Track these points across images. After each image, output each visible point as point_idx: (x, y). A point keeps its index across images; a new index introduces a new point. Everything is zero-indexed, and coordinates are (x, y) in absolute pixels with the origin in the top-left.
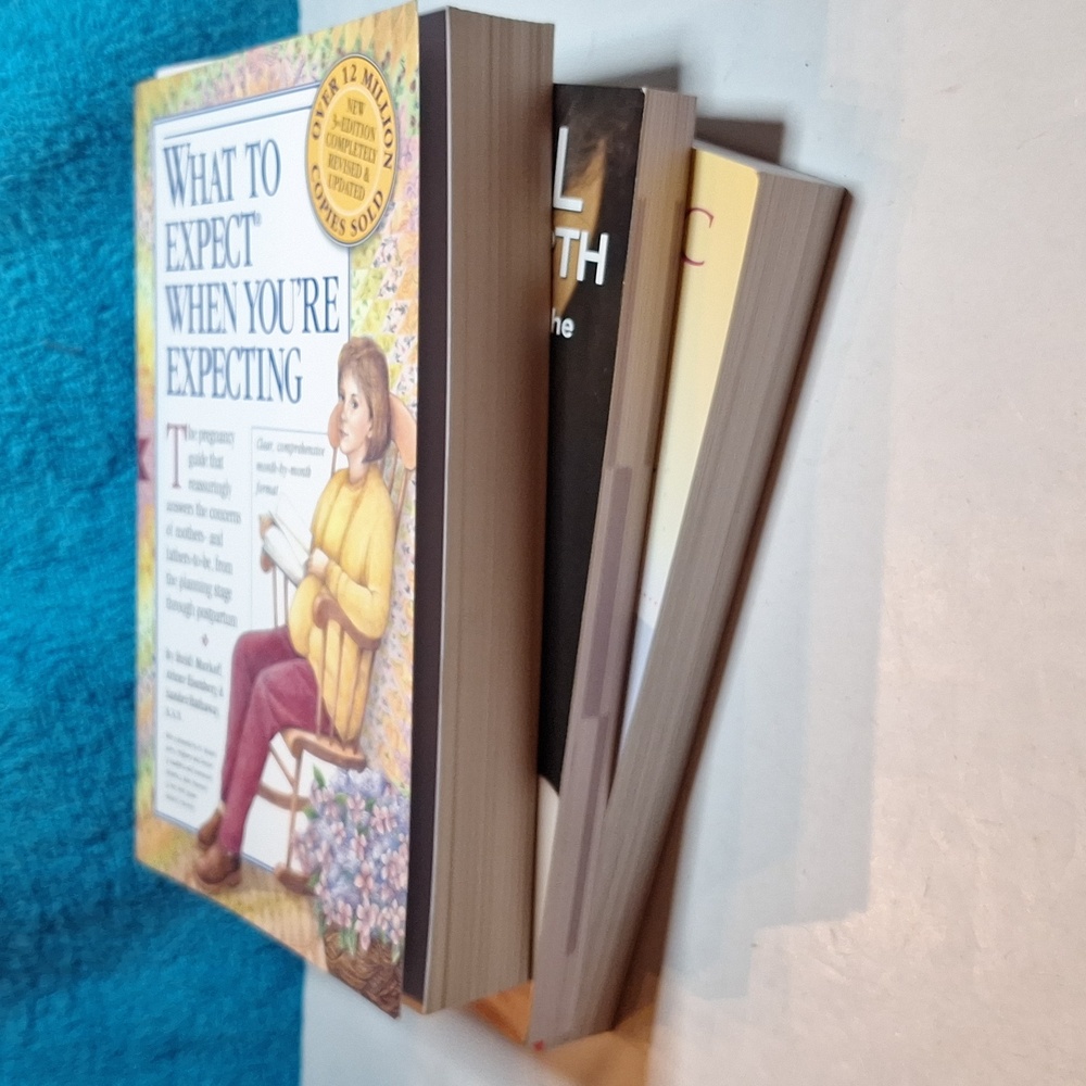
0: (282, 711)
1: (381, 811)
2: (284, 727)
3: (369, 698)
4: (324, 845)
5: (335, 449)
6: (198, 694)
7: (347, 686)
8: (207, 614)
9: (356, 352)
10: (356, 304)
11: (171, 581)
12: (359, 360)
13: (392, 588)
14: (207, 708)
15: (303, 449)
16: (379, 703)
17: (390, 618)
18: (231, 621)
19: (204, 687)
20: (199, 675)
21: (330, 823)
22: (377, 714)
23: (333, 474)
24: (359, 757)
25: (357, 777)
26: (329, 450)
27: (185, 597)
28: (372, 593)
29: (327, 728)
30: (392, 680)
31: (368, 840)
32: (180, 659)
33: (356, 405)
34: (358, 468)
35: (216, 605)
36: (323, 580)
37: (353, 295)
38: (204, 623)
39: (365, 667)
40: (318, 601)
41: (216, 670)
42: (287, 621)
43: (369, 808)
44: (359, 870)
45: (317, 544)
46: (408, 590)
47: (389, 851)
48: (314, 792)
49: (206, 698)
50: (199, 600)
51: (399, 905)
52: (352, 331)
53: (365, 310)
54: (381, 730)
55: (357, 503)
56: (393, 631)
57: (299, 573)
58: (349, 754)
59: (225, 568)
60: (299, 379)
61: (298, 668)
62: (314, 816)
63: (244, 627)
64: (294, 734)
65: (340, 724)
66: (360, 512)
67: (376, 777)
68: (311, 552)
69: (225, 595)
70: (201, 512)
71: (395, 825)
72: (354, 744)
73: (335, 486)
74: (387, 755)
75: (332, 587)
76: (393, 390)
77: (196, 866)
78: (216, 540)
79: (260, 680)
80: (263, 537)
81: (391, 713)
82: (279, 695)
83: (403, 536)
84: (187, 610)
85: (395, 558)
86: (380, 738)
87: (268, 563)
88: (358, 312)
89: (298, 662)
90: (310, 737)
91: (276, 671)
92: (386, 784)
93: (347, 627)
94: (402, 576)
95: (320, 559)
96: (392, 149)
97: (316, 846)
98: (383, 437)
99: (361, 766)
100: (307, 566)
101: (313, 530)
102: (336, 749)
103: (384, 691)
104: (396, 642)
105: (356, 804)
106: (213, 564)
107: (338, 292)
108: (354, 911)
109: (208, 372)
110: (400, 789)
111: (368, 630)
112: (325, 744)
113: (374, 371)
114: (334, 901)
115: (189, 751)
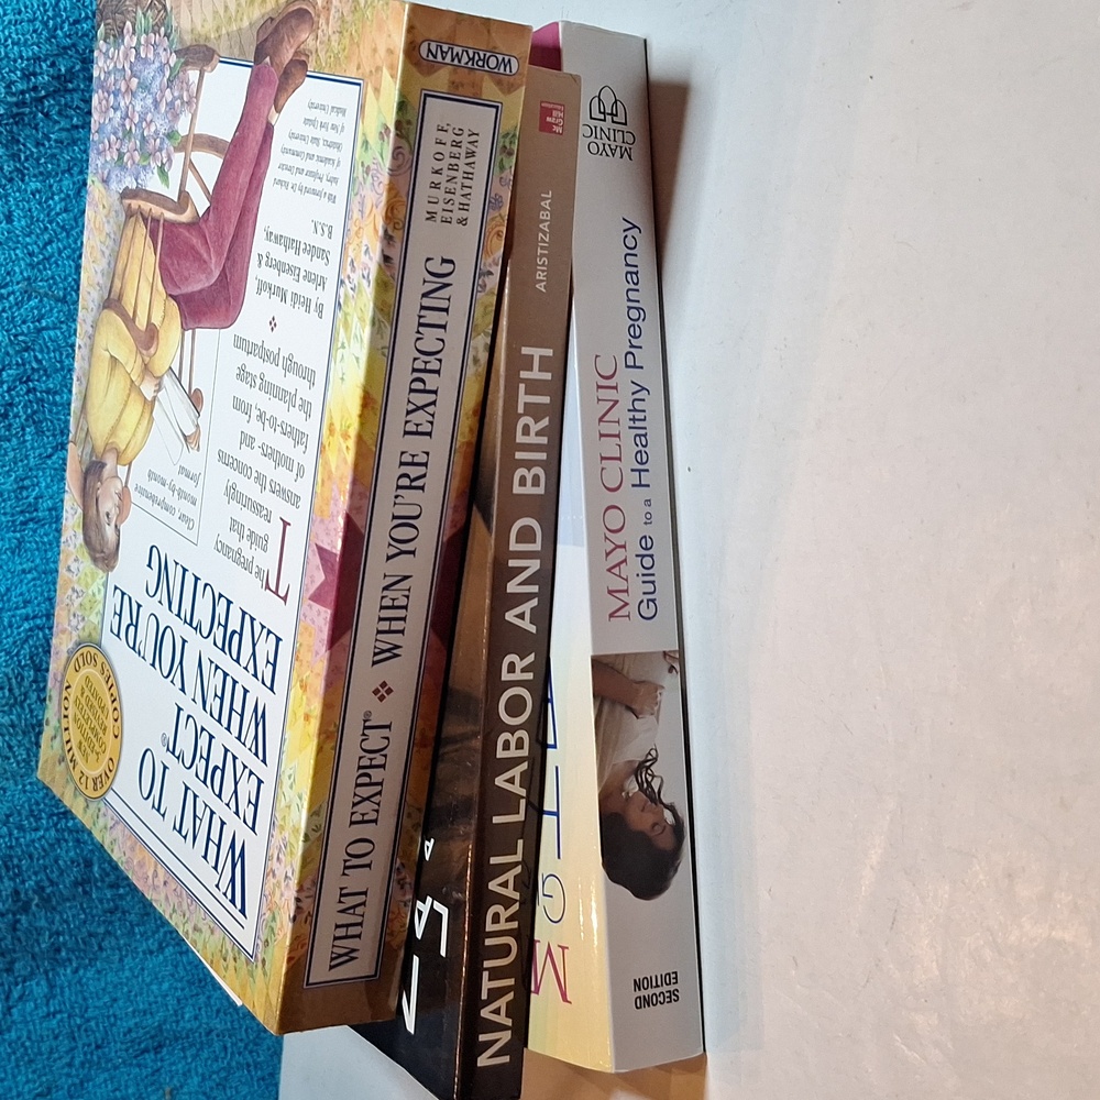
0: (196, 241)
1: (112, 156)
2: (195, 225)
3: (115, 256)
4: (163, 108)
5: (126, 486)
6: (289, 257)
7: (134, 268)
8: (268, 356)
9: (104, 559)
10: (100, 597)
11: (306, 407)
12: (102, 552)
13: (91, 350)
14: (278, 239)
15: (153, 498)
16: (107, 253)
17: (94, 326)
18: (240, 343)
19: (280, 267)
20: (286, 282)
21: (156, 132)
22: (110, 242)
23: (130, 464)
24: (127, 202)
25: (130, 183)
26: (131, 487)
27: (291, 382)
28: (107, 350)
29: (153, 225)
30: (96, 272)
31: (124, 125)
32: (307, 304)
33: (108, 515)
34: (110, 461)
35: (255, 365)
36: (146, 369)
37: (101, 606)
38: (271, 346)
39: (117, 284)
40: (152, 350)
41: (263, 286)
42: (183, 335)
43: (121, 156)
44: (133, 94)
45: (149, 405)
46: (80, 347)
47: (107, 121)
48: (170, 159)
49: (278, 252)
50: (274, 374)
51: (99, 77)
52: (104, 579)
53: (94, 588)
54: (107, 228)
55: (113, 431)
56: (93, 313)
57: (167, 381)
58: (135, 204)
59: (239, 405)
60: (149, 566)
61: (176, 286)
62: (171, 135)
63: (228, 334)
64: (185, 217)
65: (142, 230)
66: (112, 422)
67: (113, 186)
68: (154, 398)
69: (243, 374)
70: (260, 478)
71: (101, 146)
72: (130, 214)
73: (129, 453)
74: (104, 207)
75: (139, 360)
76: (80, 511)
77: (314, 27)
78: (247, 440)
79: (216, 274)
80: (197, 426)
81: (99, 243)
82: (198, 258)
83: (80, 392)
84: (291, 366)
85: (88, 375)
86: (108, 222)
87: (196, 399)
88: (99, 590)
89: (176, 292)
90: (169, 215)
91: (199, 283)
92: (105, 181)
93: (130, 322)
94: (83, 359)
95: (148, 390)
96: (65, 694)
97: (171, 105)
98: (90, 478)
99: (126, 194)
100: (159, 387)
101: (151, 420)
102: (146, 206)
103: (103, 264)
104: (91, 305)
105: (132, 157)
106: (255, 413)
107: (110, 619)
108: (138, 53)
109: (234, 632)
110: (95, 179)
111: (111, 316)
112: (156, 210)
113: (92, 534)
114: (157, 55)
115: (309, 182)
